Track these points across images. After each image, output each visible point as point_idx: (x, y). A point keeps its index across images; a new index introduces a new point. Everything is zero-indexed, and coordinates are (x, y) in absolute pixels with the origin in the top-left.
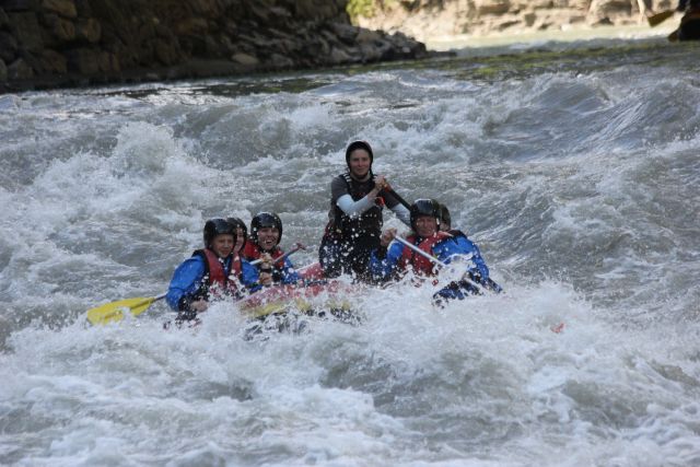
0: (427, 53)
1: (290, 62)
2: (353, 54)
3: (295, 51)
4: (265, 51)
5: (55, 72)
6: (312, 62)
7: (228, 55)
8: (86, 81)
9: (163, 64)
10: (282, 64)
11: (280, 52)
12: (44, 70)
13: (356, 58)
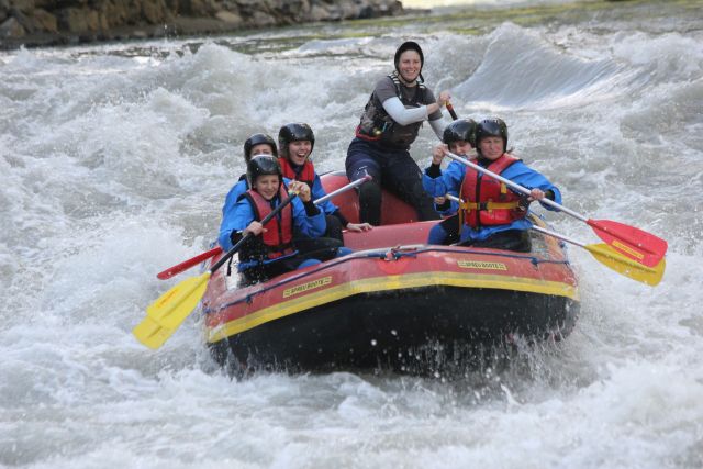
0: (402, 9)
1: (272, 19)
2: (333, 12)
3: (277, 9)
4: (248, 10)
5: (46, 31)
6: (294, 20)
7: (212, 13)
8: (76, 39)
9: (150, 23)
10: (264, 22)
11: (262, 10)
12: (36, 29)
13: (336, 16)
